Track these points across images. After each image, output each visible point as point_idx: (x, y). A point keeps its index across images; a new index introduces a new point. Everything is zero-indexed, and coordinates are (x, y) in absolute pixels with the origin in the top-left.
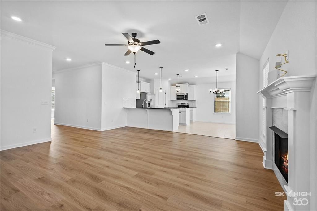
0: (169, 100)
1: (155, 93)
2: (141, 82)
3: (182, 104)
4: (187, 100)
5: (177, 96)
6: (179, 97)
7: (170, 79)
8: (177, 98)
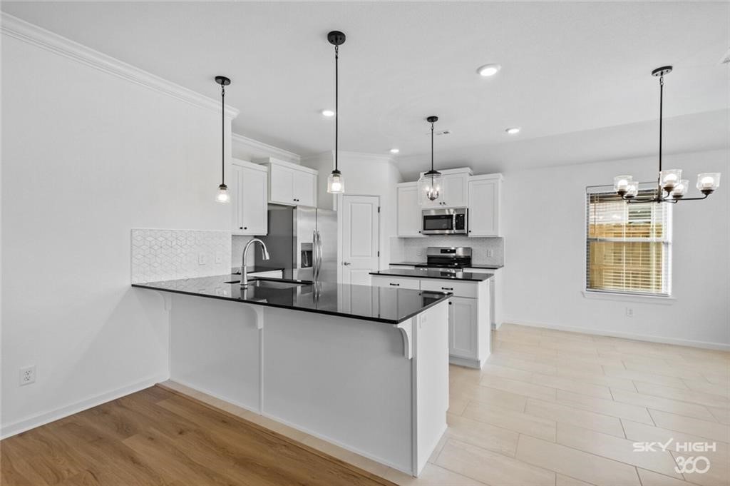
0: (396, 236)
1: (335, 209)
2: (272, 160)
3: (444, 251)
4: (467, 235)
5: (426, 218)
6: (434, 222)
7: (395, 151)
8: (425, 229)
